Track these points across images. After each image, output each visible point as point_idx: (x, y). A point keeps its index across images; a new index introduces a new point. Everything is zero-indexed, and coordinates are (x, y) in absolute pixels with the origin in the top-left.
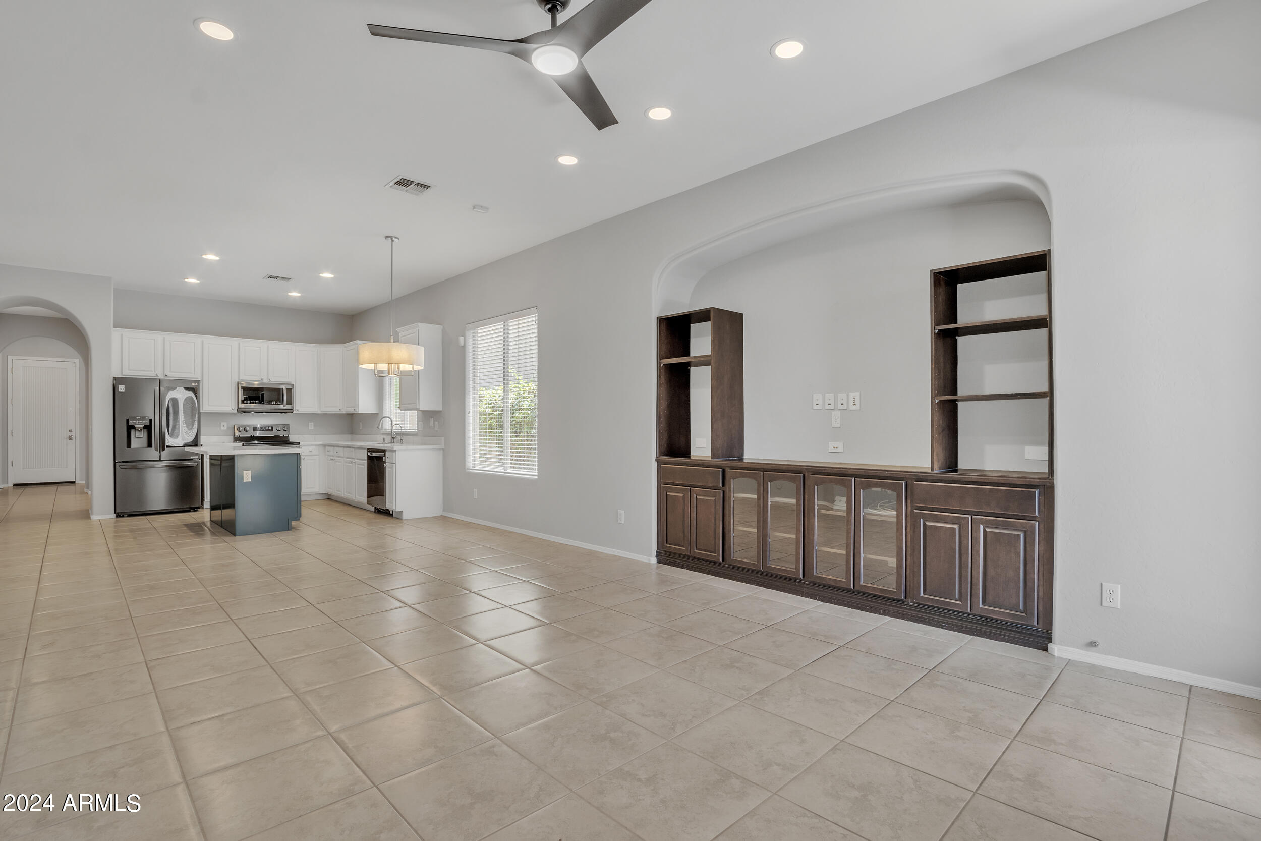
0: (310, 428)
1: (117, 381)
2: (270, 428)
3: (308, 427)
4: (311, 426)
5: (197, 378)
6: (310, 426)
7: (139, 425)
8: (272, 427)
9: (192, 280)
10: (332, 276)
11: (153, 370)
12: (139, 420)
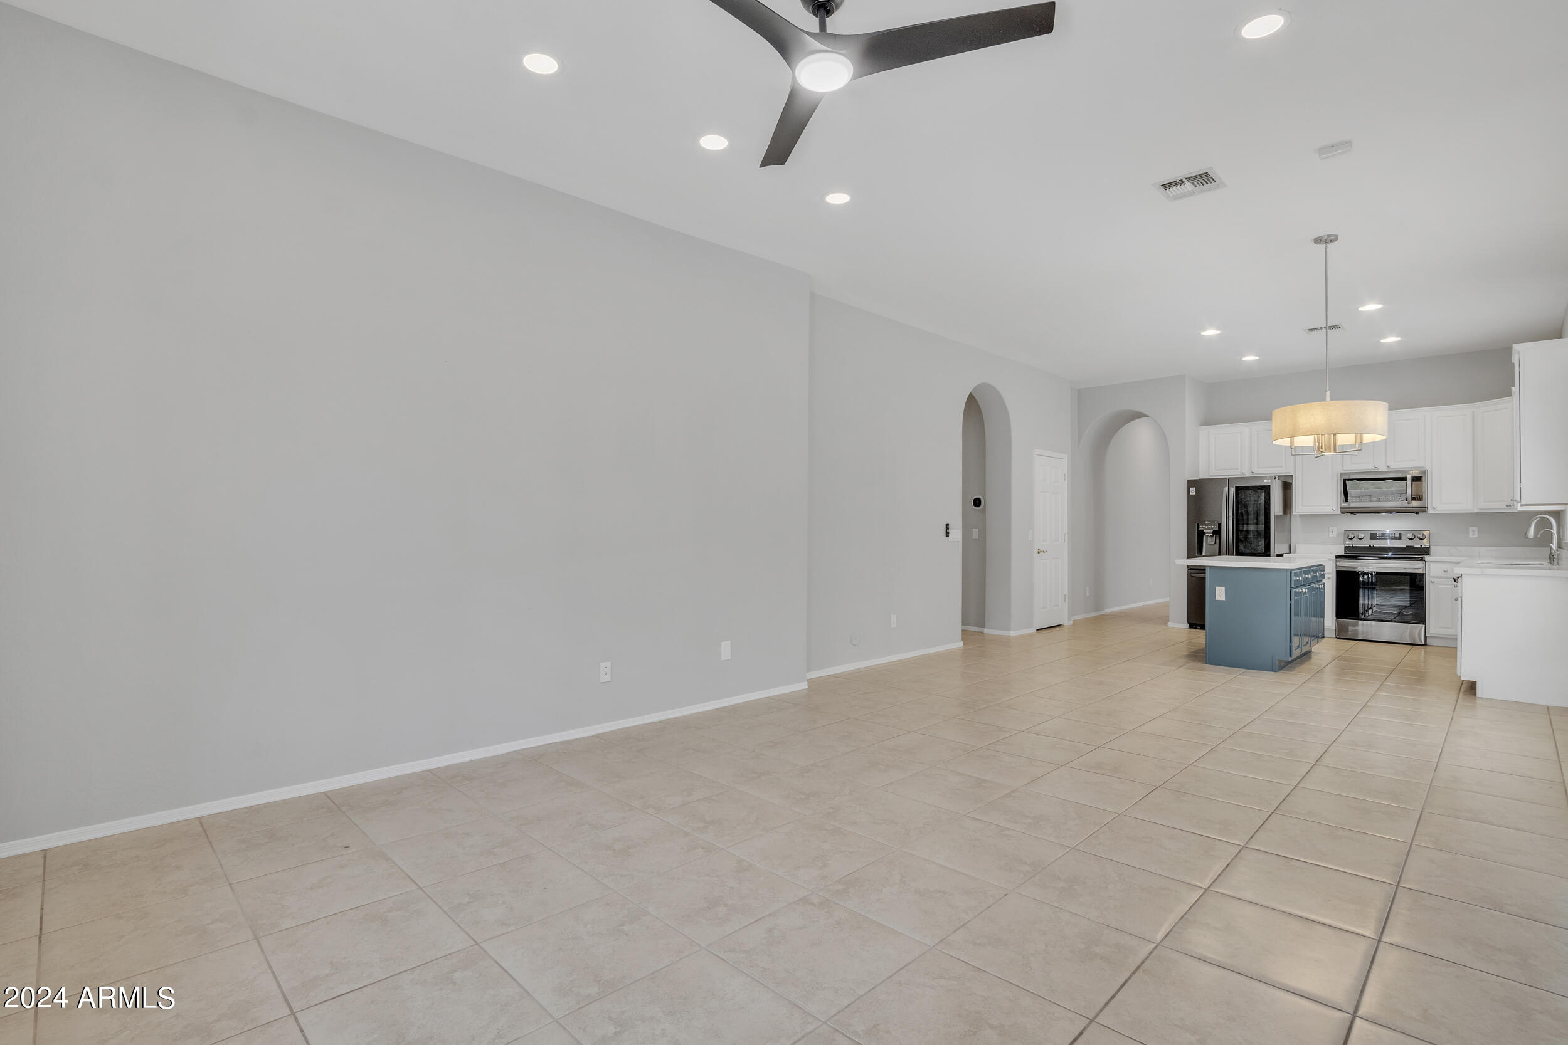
0: (1471, 536)
1: (1191, 483)
2: (1397, 535)
3: (1468, 533)
4: (1473, 533)
5: (1289, 473)
6: (1471, 532)
7: (1209, 531)
8: (1400, 534)
9: (1250, 358)
10: (1379, 306)
11: (1239, 467)
12: (1208, 524)
